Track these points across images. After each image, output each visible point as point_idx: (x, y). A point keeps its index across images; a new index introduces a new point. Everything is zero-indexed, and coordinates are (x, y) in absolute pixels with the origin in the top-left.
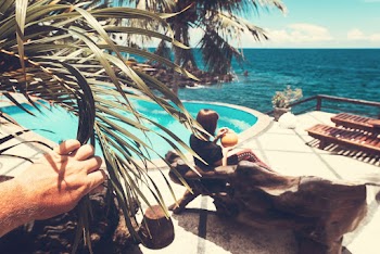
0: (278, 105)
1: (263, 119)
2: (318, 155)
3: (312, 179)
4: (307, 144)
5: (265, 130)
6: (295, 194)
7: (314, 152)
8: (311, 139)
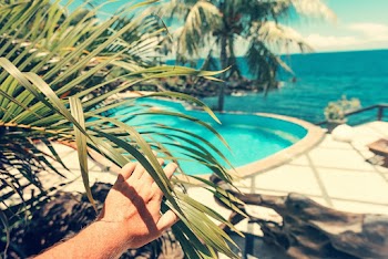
0: (331, 116)
1: (314, 131)
2: (382, 174)
3: (379, 219)
4: (367, 161)
5: (317, 145)
6: (359, 235)
7: (377, 171)
8: (371, 155)
